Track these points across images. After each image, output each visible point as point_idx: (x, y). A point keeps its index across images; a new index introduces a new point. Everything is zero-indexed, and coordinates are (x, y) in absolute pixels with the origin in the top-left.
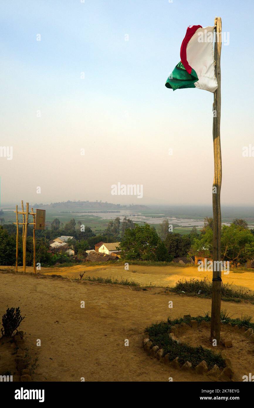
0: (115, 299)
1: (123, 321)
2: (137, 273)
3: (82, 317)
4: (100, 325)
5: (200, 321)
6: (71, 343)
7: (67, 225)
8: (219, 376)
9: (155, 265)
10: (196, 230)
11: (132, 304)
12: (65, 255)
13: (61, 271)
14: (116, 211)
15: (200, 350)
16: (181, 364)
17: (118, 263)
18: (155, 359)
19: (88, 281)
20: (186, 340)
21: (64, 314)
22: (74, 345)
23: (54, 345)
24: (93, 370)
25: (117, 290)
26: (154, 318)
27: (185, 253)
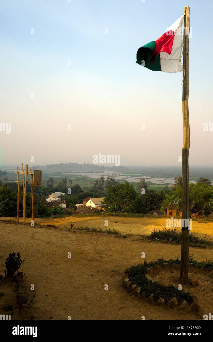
0: (100, 245)
1: (107, 263)
2: (119, 223)
3: (72, 260)
4: (87, 267)
5: (171, 264)
6: (63, 282)
7: (60, 183)
8: (187, 310)
10: (168, 187)
11: (114, 249)
12: (59, 208)
13: (54, 222)
14: (100, 171)
15: (171, 288)
16: (155, 300)
17: (102, 215)
18: (134, 295)
19: (77, 230)
20: (159, 280)
21: (57, 258)
22: (66, 284)
23: (49, 283)
24: (81, 305)
25: (102, 237)
26: (132, 261)
27: (158, 206)
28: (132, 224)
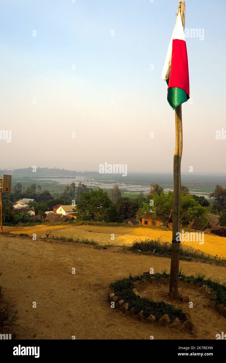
0: (79, 257)
1: (88, 276)
2: (93, 233)
3: (52, 272)
4: (68, 281)
5: (159, 278)
6: (44, 296)
7: (28, 189)
8: (180, 328)
9: (108, 226)
10: (143, 195)
11: (95, 261)
12: (27, 216)
13: (24, 230)
14: (71, 177)
15: (162, 304)
16: (145, 316)
17: (75, 223)
18: (121, 312)
19: (53, 240)
20: (147, 295)
21: (35, 270)
22: (46, 299)
23: (28, 298)
24: (65, 322)
25: (80, 248)
26: (116, 274)
27: (133, 215)
28: (107, 234)
